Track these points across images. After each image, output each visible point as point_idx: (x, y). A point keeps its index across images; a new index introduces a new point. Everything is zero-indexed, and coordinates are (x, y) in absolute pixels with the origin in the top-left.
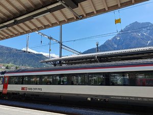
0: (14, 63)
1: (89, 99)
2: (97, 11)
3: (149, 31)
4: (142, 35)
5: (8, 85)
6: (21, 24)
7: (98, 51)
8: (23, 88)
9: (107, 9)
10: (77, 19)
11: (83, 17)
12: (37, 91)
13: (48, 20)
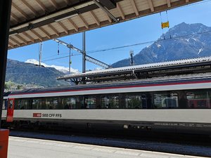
0: (15, 80)
1: (126, 127)
2: (139, 12)
3: (200, 35)
4: (192, 41)
5: (14, 111)
6: (37, 30)
7: (132, 63)
8: (35, 115)
9: (152, 10)
10: (113, 22)
11: (120, 20)
12: (55, 117)
13: (73, 24)
